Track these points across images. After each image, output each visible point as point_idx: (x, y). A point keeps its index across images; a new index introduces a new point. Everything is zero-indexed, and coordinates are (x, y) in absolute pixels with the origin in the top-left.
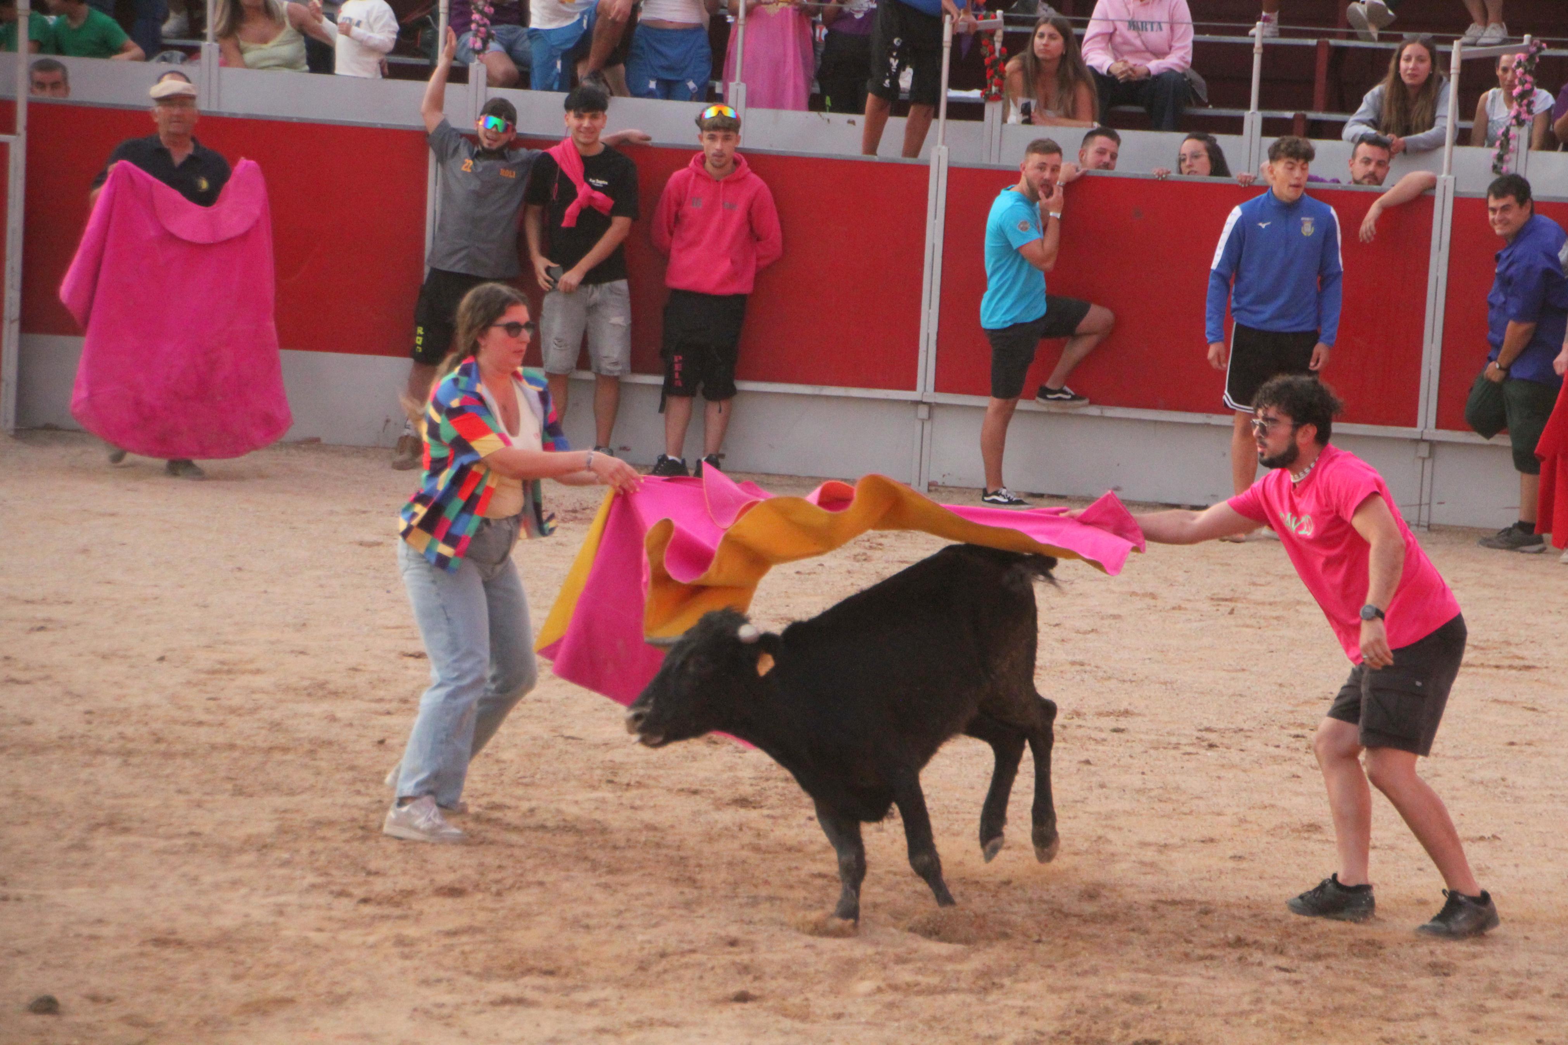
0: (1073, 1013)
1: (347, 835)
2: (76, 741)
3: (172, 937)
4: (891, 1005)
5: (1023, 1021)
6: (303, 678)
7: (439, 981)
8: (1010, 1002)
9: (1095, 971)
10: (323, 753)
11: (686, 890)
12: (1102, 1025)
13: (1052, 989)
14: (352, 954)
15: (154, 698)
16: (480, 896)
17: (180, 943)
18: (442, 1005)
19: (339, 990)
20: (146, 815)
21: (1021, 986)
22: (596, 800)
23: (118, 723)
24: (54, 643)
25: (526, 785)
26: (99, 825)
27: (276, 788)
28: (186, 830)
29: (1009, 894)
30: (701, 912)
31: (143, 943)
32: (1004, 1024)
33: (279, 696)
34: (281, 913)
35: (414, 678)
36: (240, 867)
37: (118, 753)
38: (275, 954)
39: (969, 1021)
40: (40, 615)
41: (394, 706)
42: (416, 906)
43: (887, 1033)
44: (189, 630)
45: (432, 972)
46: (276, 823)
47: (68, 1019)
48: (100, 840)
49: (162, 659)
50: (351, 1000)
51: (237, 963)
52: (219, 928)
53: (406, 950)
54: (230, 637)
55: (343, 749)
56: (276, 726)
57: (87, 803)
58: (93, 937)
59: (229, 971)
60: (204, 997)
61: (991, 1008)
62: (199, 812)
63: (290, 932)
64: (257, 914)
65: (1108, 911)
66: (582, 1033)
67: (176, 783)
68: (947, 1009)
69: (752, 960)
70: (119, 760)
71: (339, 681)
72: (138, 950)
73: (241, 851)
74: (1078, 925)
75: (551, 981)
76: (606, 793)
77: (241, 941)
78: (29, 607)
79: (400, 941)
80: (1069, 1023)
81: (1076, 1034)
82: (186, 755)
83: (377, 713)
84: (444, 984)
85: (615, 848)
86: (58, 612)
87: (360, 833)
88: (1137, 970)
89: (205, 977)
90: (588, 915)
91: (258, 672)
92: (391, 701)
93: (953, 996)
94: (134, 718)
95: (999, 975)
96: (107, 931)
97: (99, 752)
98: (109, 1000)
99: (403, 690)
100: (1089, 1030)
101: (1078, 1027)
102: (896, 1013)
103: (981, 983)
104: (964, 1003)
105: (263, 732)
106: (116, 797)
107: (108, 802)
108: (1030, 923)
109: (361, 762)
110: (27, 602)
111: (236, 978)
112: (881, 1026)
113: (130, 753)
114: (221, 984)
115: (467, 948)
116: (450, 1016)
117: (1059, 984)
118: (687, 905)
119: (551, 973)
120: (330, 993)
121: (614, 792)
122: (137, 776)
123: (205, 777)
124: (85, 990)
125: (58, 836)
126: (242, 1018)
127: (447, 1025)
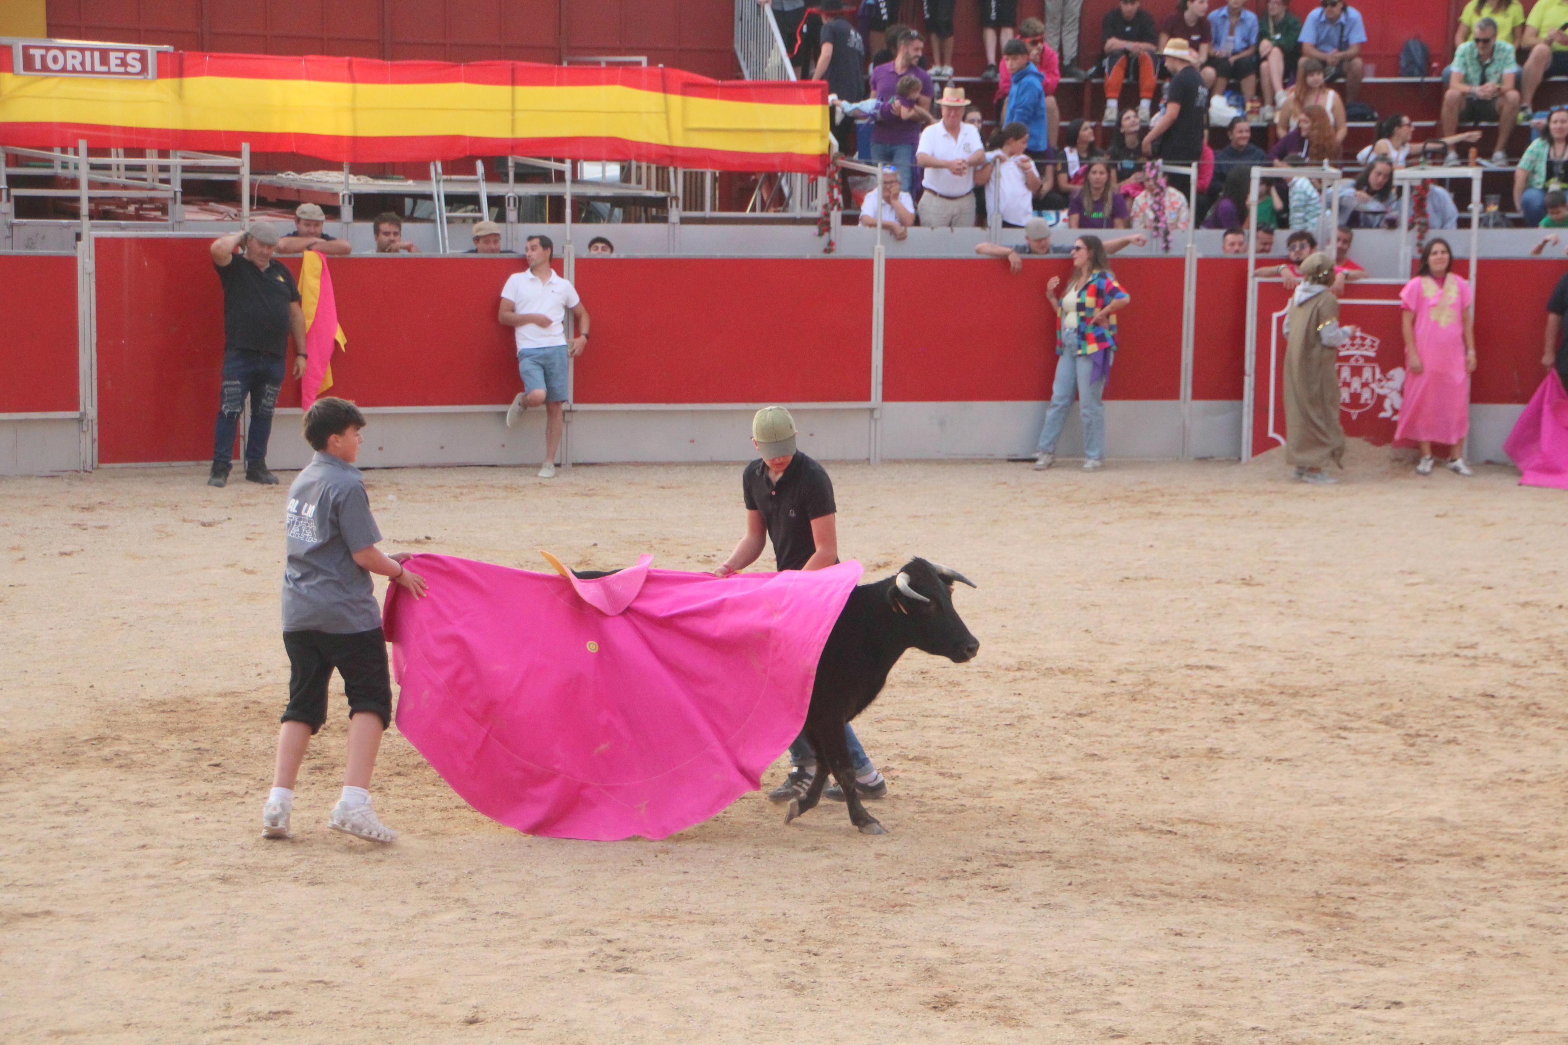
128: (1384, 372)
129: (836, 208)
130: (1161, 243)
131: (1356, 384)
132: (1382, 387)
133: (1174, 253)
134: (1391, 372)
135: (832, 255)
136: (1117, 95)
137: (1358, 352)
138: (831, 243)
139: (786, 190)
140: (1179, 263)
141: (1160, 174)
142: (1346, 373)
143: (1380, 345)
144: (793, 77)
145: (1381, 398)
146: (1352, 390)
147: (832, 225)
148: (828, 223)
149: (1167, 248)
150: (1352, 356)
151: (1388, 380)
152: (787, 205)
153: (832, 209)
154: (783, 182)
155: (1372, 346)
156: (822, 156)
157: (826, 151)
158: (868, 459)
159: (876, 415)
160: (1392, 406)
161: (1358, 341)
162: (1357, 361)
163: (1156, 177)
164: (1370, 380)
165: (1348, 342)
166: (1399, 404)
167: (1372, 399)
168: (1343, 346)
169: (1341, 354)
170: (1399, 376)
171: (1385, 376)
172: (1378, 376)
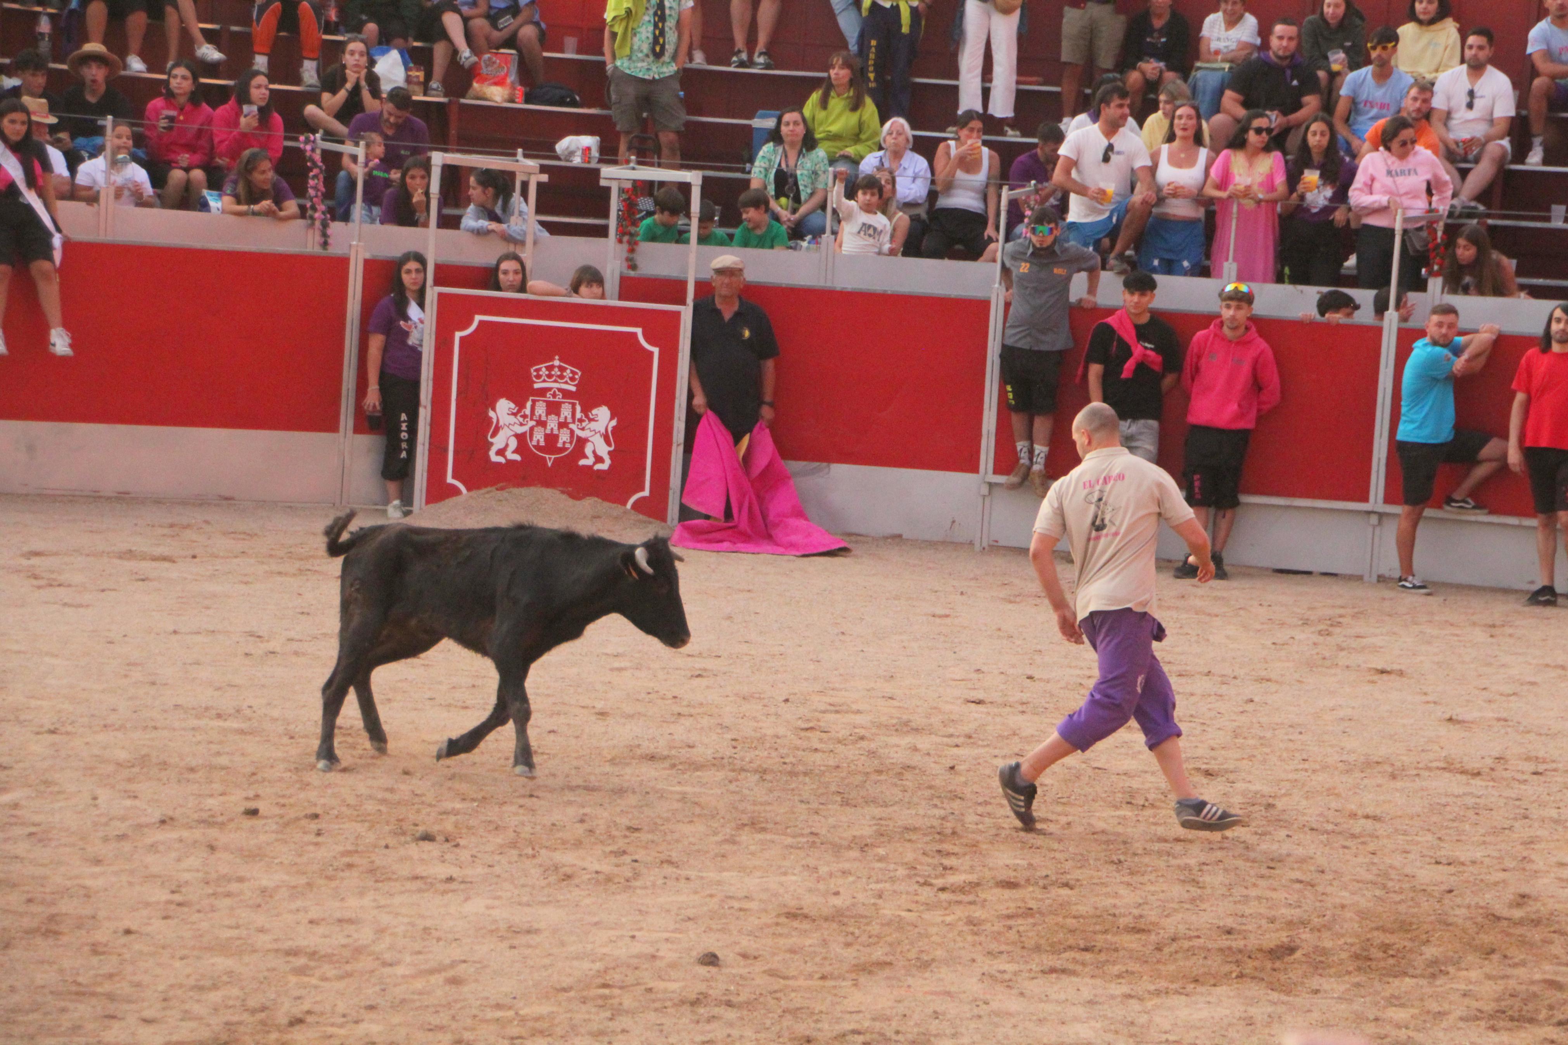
0: (1507, 997)
1: (928, 838)
2: (726, 761)
3: (799, 912)
4: (1358, 985)
5: (1467, 1001)
6: (892, 717)
7: (1001, 953)
8: (1454, 986)
9: (1523, 963)
10: (908, 775)
11: (1192, 889)
12: (1531, 1006)
13: (1489, 977)
14: (933, 930)
15: (781, 731)
16: (1031, 889)
17: (806, 917)
18: (1004, 972)
19: (925, 957)
20: (778, 819)
21: (1464, 973)
22: (1118, 817)
23: (756, 748)
24: (708, 687)
25: (1064, 804)
26: (744, 825)
27: (874, 801)
28: (807, 831)
29: (1451, 900)
30: (1203, 906)
31: (778, 916)
32: (1450, 1003)
33: (874, 730)
34: (880, 897)
35: (975, 720)
36: (848, 860)
37: (756, 771)
38: (875, 928)
39: (1422, 1000)
40: (697, 666)
41: (960, 741)
42: (983, 896)
43: (1355, 1007)
44: (805, 679)
45: (994, 946)
46: (874, 828)
47: (725, 970)
48: (745, 837)
49: (787, 700)
50: (934, 965)
51: (847, 934)
52: (834, 906)
53: (975, 929)
54: (837, 685)
55: (923, 772)
56: (872, 754)
57: (736, 808)
58: (741, 910)
59: (841, 939)
60: (825, 958)
61: (1440, 989)
62: (816, 817)
63: (888, 910)
64: (861, 897)
65: (1534, 917)
66: (1113, 997)
67: (800, 795)
68: (1403, 989)
69: (1245, 946)
70: (757, 776)
71: (918, 720)
72: (775, 920)
73: (849, 848)
74: (1509, 927)
75: (1088, 956)
76: (1126, 812)
77: (852, 917)
78: (690, 659)
79: (971, 922)
80: (1503, 1003)
81: (1510, 1013)
82: (805, 774)
83: (947, 745)
84: (1005, 956)
85: (1135, 854)
86: (709, 664)
87: (938, 837)
88: (1559, 964)
89: (825, 942)
90: (1115, 906)
91: (858, 712)
92: (958, 736)
93: (1407, 980)
94: (768, 745)
95: (1445, 964)
96: (753, 905)
97: (743, 770)
98: (755, 958)
99: (967, 729)
100: (1520, 1011)
101: (1512, 1007)
102: (1363, 991)
103: (1431, 970)
104: (1417, 984)
105: (863, 758)
106: (755, 803)
107: (750, 808)
108: (1468, 924)
109: (938, 782)
110: (689, 656)
111: (848, 945)
112: (1350, 1001)
113: (765, 771)
114: (837, 948)
115: (1021, 929)
116: (1010, 980)
117: (1494, 973)
118: (1193, 900)
119: (1086, 949)
120: (918, 958)
121: (1132, 811)
122: (771, 791)
123: (820, 791)
124: (737, 949)
125: (715, 833)
126: (854, 976)
127: (1008, 986)
128: (586, 410)
130: (318, 238)
131: (552, 423)
132: (583, 429)
133: (336, 249)
134: (594, 411)
136: (268, 50)
137: (555, 385)
140: (343, 263)
141: (318, 152)
142: (541, 410)
143: (581, 377)
145: (581, 442)
146: (548, 431)
149: (325, 244)
150: (550, 389)
151: (590, 420)
155: (572, 379)
160: (594, 452)
161: (556, 372)
162: (554, 395)
163: (314, 153)
164: (569, 420)
165: (544, 372)
166: (604, 450)
167: (571, 443)
168: (538, 376)
169: (536, 386)
170: (603, 416)
171: (587, 416)
172: (579, 415)
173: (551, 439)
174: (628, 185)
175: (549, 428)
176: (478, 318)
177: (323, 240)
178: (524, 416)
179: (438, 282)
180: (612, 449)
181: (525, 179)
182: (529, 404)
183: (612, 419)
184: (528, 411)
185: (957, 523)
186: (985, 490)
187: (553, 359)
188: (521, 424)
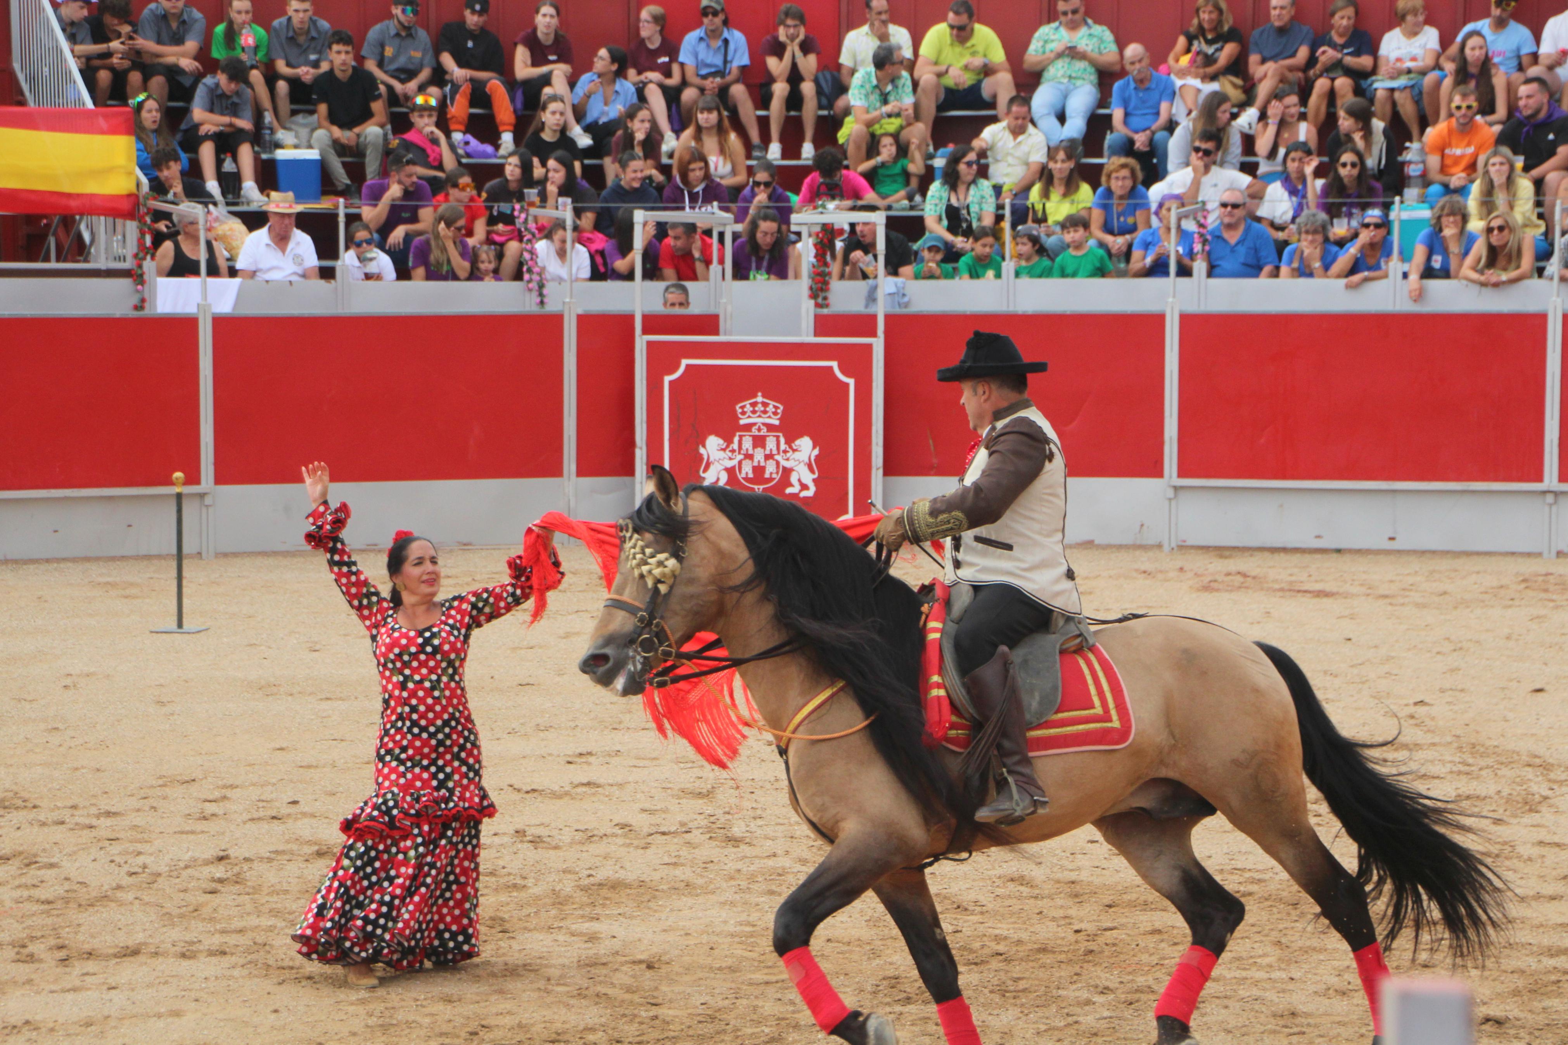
128: (789, 441)
129: (149, 257)
132: (788, 459)
133: (551, 307)
134: (798, 442)
135: (147, 312)
136: (463, 128)
137: (760, 420)
138: (143, 300)
139: (87, 237)
140: (556, 320)
141: (530, 219)
142: (748, 443)
143: (783, 411)
144: (89, 104)
145: (787, 472)
146: (756, 464)
147: (146, 277)
148: (141, 275)
149: (542, 303)
150: (755, 424)
151: (794, 451)
152: (89, 253)
153: (144, 259)
154: (83, 227)
155: (775, 413)
156: (129, 196)
157: (134, 190)
158: (200, 554)
159: (208, 500)
160: (799, 480)
161: (759, 407)
162: (759, 430)
163: (526, 219)
164: (775, 452)
165: (749, 408)
166: (808, 478)
167: (777, 473)
168: (743, 413)
169: (742, 422)
170: (806, 447)
171: (791, 447)
172: (783, 446)
173: (759, 470)
174: (818, 229)
175: (756, 460)
176: (685, 362)
177: (539, 299)
178: (733, 451)
179: (645, 331)
180: (816, 476)
181: (721, 229)
182: (736, 439)
183: (814, 447)
184: (735, 446)
185: (1145, 528)
186: (1170, 493)
187: (755, 396)
188: (730, 459)
